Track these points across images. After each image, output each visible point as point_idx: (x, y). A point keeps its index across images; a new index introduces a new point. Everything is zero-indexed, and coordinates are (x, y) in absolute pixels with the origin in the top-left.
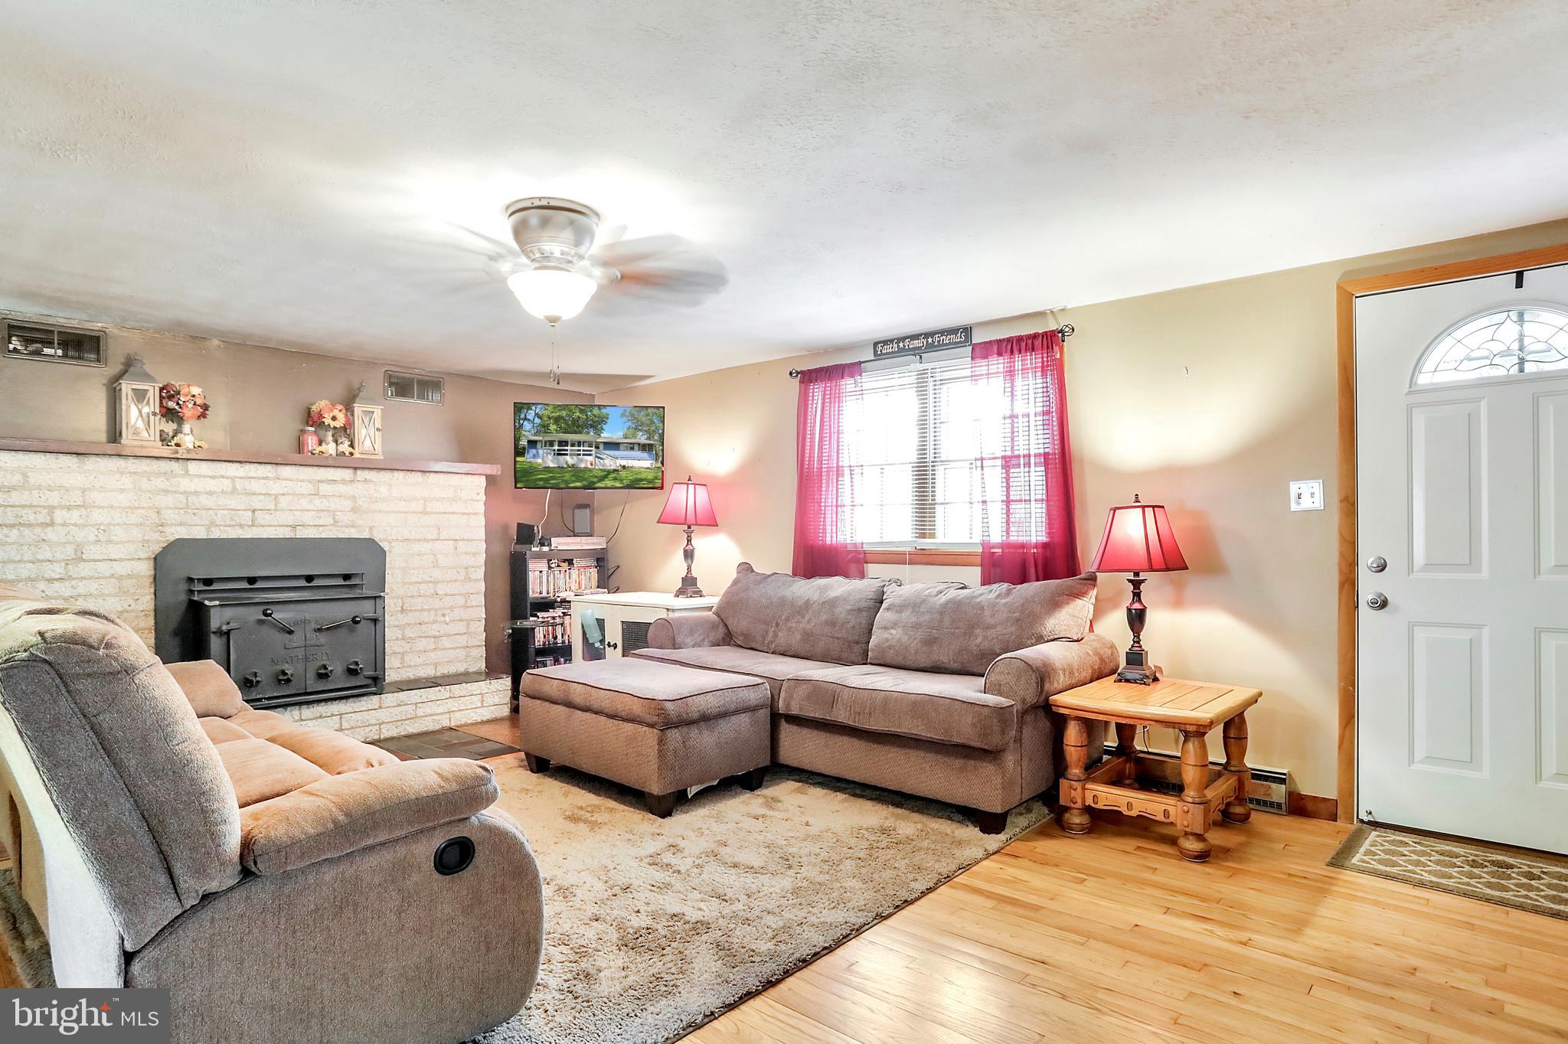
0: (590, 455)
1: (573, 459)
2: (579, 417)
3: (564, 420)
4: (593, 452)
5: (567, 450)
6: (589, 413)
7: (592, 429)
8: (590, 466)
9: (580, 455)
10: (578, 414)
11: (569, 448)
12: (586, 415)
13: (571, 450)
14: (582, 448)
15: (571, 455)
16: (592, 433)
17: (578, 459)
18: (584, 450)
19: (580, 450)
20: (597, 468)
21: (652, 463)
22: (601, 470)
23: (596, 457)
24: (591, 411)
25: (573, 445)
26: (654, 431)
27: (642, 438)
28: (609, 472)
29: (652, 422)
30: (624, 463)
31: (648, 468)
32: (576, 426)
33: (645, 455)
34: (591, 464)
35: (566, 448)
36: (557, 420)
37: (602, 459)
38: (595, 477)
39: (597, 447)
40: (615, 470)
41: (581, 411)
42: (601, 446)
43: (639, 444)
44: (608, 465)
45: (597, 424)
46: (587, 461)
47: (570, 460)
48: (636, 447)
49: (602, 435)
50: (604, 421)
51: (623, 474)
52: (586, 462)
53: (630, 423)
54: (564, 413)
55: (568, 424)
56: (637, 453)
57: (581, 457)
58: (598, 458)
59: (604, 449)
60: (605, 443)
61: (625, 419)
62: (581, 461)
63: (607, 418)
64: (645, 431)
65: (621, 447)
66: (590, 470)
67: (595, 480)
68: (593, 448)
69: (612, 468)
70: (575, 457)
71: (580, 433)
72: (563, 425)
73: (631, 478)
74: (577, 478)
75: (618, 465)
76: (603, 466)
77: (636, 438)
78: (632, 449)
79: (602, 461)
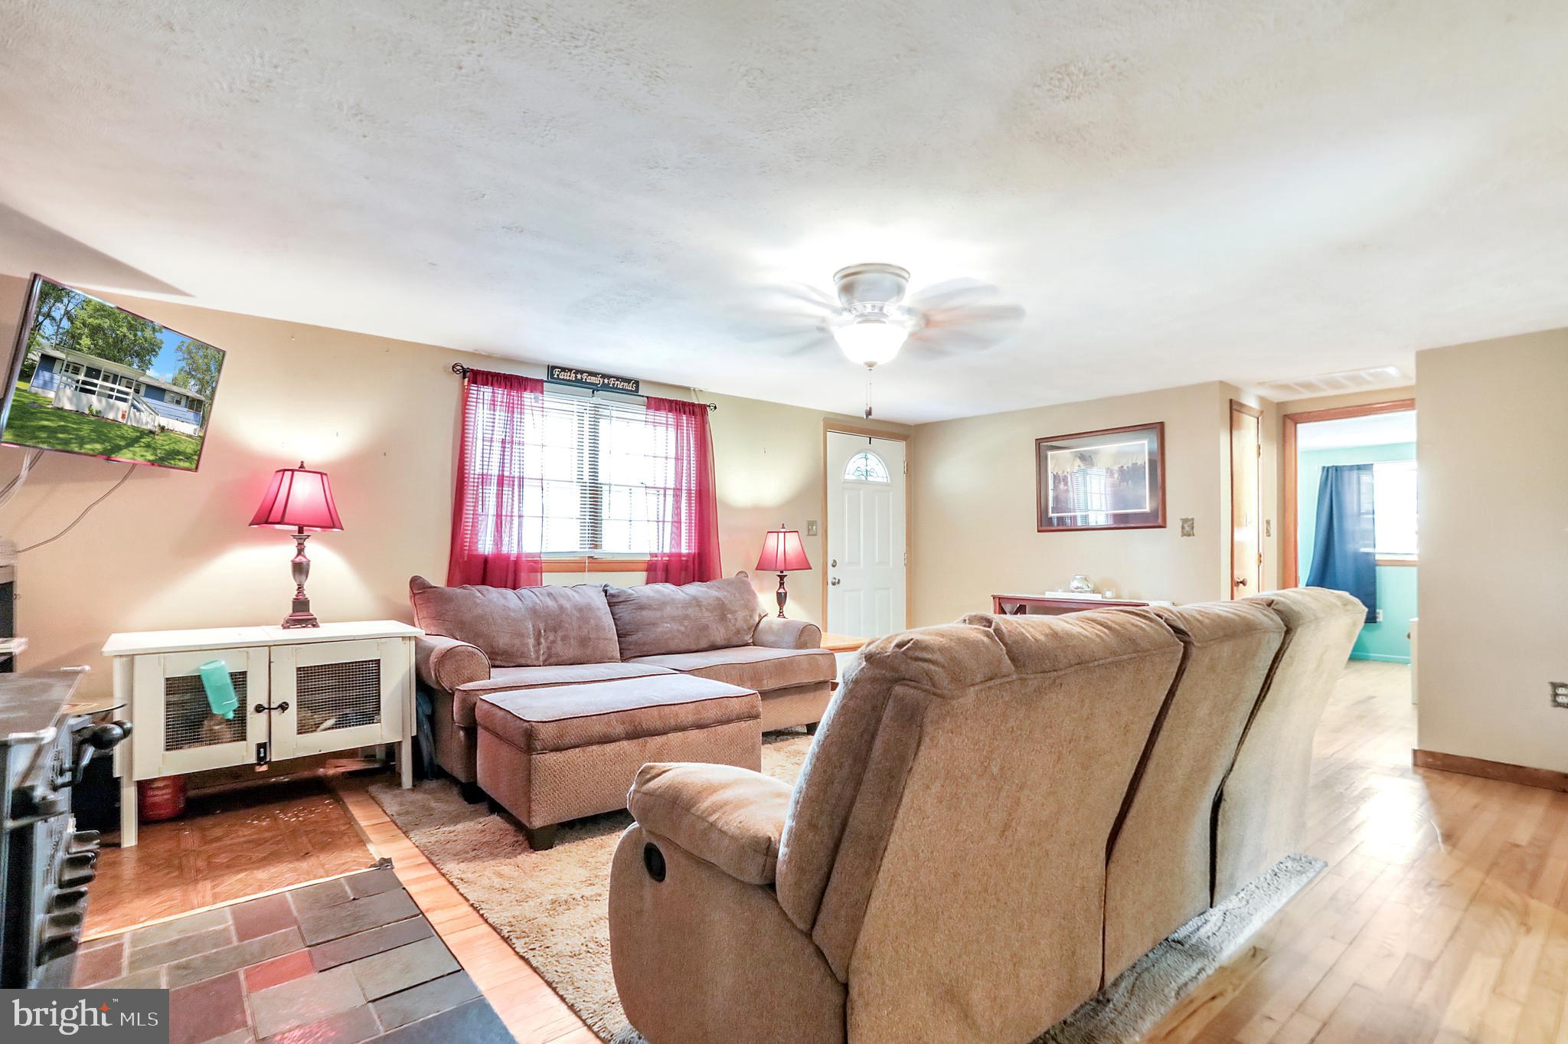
0: (125, 400)
1: (100, 401)
2: (125, 336)
3: (105, 334)
4: (130, 398)
5: (95, 385)
6: (139, 333)
7: (136, 360)
8: (120, 420)
9: (110, 397)
10: (125, 330)
11: (99, 382)
12: (135, 335)
13: (102, 387)
14: (116, 387)
15: (100, 394)
16: (135, 366)
17: (108, 403)
18: (119, 391)
19: (112, 390)
20: (129, 423)
21: (195, 430)
22: (133, 427)
23: (133, 405)
24: (143, 331)
25: (106, 379)
26: (208, 382)
27: (192, 390)
28: (144, 433)
29: (208, 370)
30: (163, 421)
31: (190, 436)
32: (116, 349)
33: (191, 415)
34: (123, 416)
35: (95, 381)
36: (95, 331)
37: (139, 410)
38: (123, 437)
39: (137, 391)
40: (151, 432)
41: (131, 327)
42: (143, 390)
43: (188, 397)
44: (144, 421)
45: (145, 353)
46: (118, 409)
47: (95, 402)
48: (183, 402)
49: (147, 371)
50: (155, 351)
51: (160, 439)
52: (118, 411)
53: (183, 364)
54: (106, 323)
55: (107, 343)
56: (182, 410)
57: (112, 401)
58: (135, 407)
59: (146, 396)
60: (149, 386)
61: (180, 355)
62: (111, 407)
63: (160, 348)
64: (199, 379)
65: (167, 397)
66: (119, 425)
67: (122, 443)
68: (131, 391)
69: (149, 427)
70: (104, 400)
71: (120, 361)
72: (100, 342)
73: (167, 447)
74: (99, 437)
75: (156, 424)
76: (138, 422)
77: (185, 388)
78: (178, 402)
79: (138, 414)
